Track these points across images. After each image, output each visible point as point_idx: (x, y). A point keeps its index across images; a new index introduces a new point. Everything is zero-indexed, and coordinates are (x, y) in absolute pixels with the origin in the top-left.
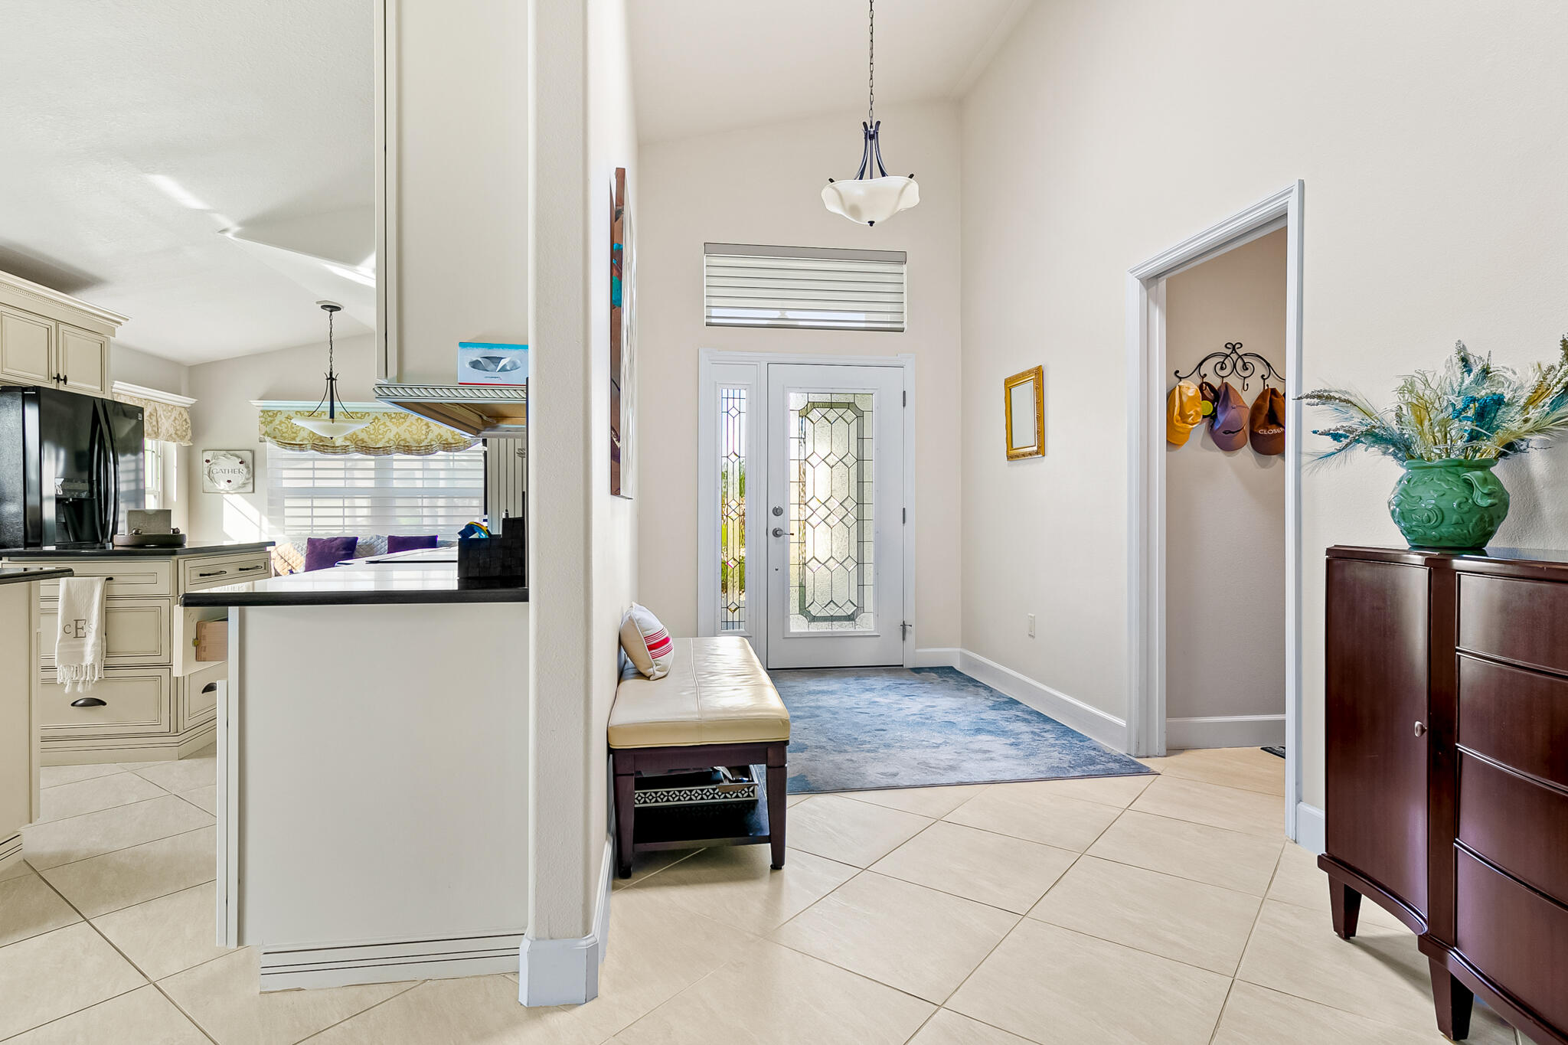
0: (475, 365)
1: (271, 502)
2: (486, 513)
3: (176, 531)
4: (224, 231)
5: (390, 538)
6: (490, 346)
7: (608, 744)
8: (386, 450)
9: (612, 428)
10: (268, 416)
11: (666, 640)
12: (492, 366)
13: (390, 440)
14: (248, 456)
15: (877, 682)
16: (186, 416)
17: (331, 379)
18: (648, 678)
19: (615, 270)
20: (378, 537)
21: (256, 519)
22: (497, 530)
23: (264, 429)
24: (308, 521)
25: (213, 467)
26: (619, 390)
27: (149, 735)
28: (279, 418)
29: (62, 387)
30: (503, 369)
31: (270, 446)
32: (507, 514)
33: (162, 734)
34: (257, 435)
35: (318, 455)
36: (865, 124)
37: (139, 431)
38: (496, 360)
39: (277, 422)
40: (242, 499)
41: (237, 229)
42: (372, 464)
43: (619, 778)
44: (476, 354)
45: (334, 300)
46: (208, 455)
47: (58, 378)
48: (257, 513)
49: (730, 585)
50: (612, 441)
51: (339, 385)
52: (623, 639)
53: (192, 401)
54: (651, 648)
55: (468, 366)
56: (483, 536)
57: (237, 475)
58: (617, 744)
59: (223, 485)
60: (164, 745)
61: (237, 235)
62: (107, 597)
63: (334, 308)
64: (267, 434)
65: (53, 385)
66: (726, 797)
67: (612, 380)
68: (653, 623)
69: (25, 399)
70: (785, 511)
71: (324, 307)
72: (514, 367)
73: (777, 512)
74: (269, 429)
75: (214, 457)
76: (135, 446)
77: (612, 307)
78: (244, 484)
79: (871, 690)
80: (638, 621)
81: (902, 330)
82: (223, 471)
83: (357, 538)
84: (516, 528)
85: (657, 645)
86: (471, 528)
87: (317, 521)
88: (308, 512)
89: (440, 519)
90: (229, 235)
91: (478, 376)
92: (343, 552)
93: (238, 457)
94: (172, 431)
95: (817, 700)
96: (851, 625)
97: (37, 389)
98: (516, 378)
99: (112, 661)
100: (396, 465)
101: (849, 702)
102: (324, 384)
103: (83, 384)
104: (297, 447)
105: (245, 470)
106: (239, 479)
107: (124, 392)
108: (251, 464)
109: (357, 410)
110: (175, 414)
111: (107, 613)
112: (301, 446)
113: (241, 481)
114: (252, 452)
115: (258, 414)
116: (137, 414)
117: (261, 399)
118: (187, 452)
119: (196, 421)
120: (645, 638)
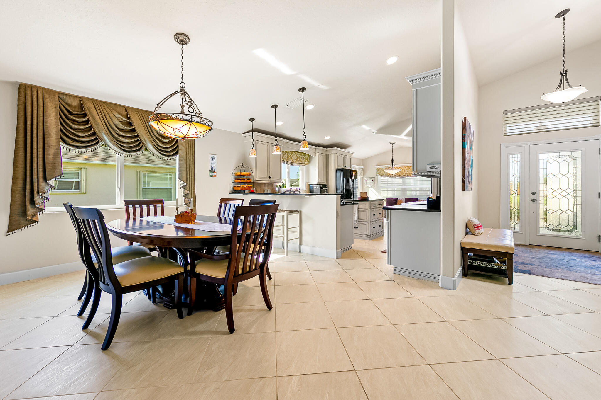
0: (430, 168)
1: (379, 190)
2: (432, 193)
3: (367, 196)
4: (373, 133)
5: (406, 199)
6: (433, 164)
7: (461, 246)
8: (405, 176)
9: (463, 176)
10: (378, 169)
11: (481, 226)
12: (434, 168)
13: (406, 173)
14: (374, 179)
15: (579, 254)
16: (362, 171)
17: (393, 160)
18: (474, 235)
19: (463, 140)
20: (403, 198)
21: (376, 194)
22: (435, 198)
23: (377, 172)
25: (367, 182)
26: (464, 167)
27: (365, 235)
28: (381, 169)
29: (345, 168)
30: (436, 168)
31: (379, 176)
32: (437, 195)
33: (367, 235)
34: (376, 174)
35: (389, 178)
36: (560, 72)
37: (356, 174)
38: (435, 167)
39: (380, 171)
40: (373, 189)
41: (376, 132)
42: (401, 180)
43: (464, 254)
44: (431, 166)
45: (393, 141)
46: (366, 179)
47: (345, 166)
48: (376, 192)
49: (513, 216)
50: (463, 179)
51: (394, 161)
52: (467, 225)
53: (363, 167)
54: (475, 228)
55: (429, 168)
56: (432, 199)
57: (372, 183)
58: (463, 246)
59: (369, 186)
60: (367, 237)
61: (376, 133)
62: (358, 208)
63: (393, 143)
64: (378, 174)
66: (497, 267)
67: (463, 165)
68: (477, 222)
69: (341, 171)
70: (537, 193)
71: (391, 143)
72: (438, 168)
73: (534, 193)
74: (378, 172)
75: (367, 179)
76: (356, 177)
77: (463, 149)
78: (373, 185)
79: (576, 256)
80: (471, 221)
81: (599, 126)
82: (369, 182)
83: (398, 198)
84: (438, 198)
85: (477, 227)
86: (429, 198)
87: (389, 194)
88: (387, 192)
89: (418, 194)
90: (374, 133)
91: (431, 170)
92: (395, 202)
93: (372, 179)
94: (360, 174)
95: (547, 255)
96: (570, 234)
97: (343, 169)
98: (438, 170)
99: (360, 220)
100: (407, 180)
101: (561, 257)
102: (391, 161)
103: (348, 167)
104: (384, 176)
106: (372, 184)
107: (354, 167)
108: (374, 180)
109: (397, 167)
110: (360, 170)
111: (358, 211)
112: (385, 176)
113: (372, 185)
114: (375, 178)
115: (376, 169)
116: (356, 171)
117: (377, 166)
118: (362, 179)
119: (364, 172)
120: (474, 225)
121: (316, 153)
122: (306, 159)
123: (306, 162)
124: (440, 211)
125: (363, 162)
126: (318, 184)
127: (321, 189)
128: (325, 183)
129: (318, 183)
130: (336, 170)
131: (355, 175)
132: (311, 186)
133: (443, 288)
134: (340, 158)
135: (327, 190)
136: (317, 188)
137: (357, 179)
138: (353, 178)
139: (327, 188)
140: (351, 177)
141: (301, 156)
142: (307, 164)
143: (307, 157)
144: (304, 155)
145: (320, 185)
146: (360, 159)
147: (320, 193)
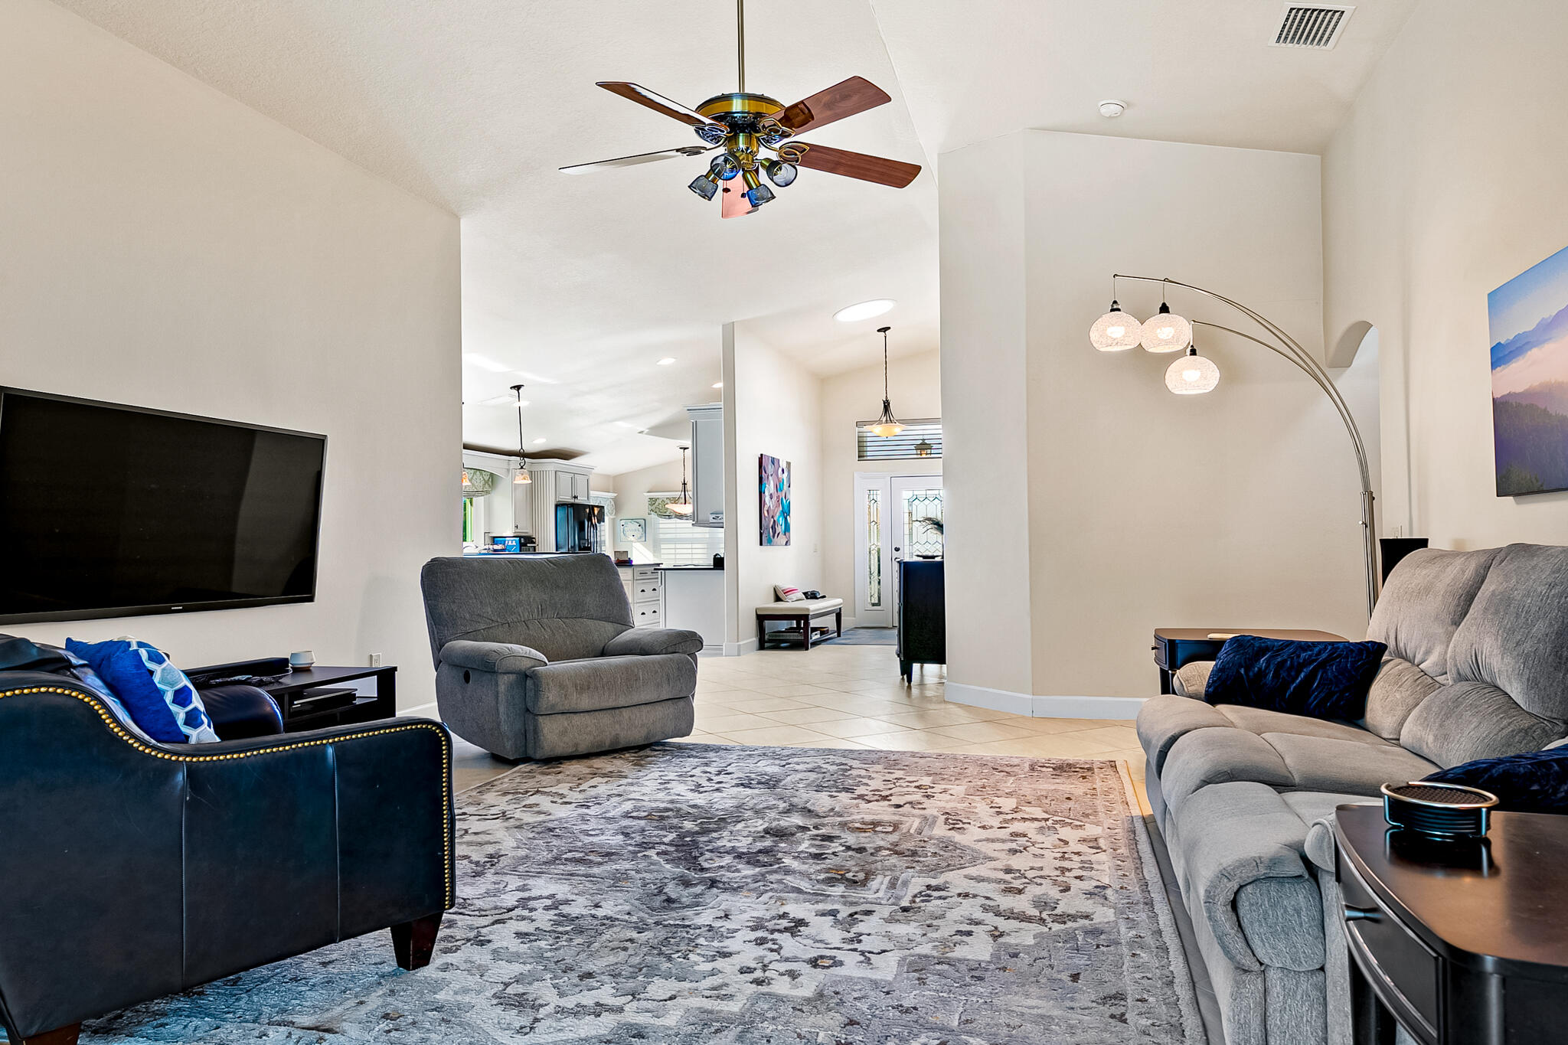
0: (713, 518)
1: (654, 547)
3: (629, 557)
4: (640, 433)
6: (717, 514)
7: (756, 612)
9: (760, 527)
10: (653, 501)
12: (717, 518)
14: (643, 523)
16: (613, 503)
17: (684, 485)
19: (761, 482)
21: (649, 553)
23: (651, 508)
24: (673, 556)
25: (626, 528)
28: (659, 501)
29: (577, 501)
30: (719, 519)
31: (654, 516)
34: (647, 511)
35: (679, 521)
37: (601, 514)
39: (657, 504)
40: (641, 546)
41: (646, 431)
43: (761, 621)
44: (714, 516)
45: (686, 445)
46: (623, 522)
47: (575, 497)
48: (649, 550)
50: (759, 531)
52: (776, 591)
53: (616, 495)
54: (784, 593)
57: (637, 532)
58: (760, 612)
59: (632, 538)
61: (646, 434)
63: (686, 448)
64: (652, 510)
65: (572, 501)
67: (760, 513)
69: (567, 508)
70: (902, 550)
71: (681, 448)
73: (897, 549)
74: (653, 507)
75: (626, 523)
76: (601, 519)
77: (760, 493)
78: (641, 537)
80: (778, 585)
82: (631, 530)
85: (787, 592)
87: (678, 556)
88: (673, 551)
90: (642, 434)
91: (714, 521)
93: (638, 523)
94: (608, 511)
97: (571, 503)
98: (722, 521)
102: (681, 487)
103: (582, 500)
104: (667, 517)
105: (641, 530)
106: (638, 534)
107: (594, 499)
108: (643, 525)
110: (608, 502)
112: (669, 517)
113: (639, 536)
114: (645, 520)
115: (647, 500)
116: (601, 508)
117: (648, 492)
118: (613, 522)
119: (617, 505)
120: (783, 591)
121: (508, 470)
122: (486, 482)
123: (487, 487)
124: (723, 569)
125: (617, 483)
126: (515, 535)
127: (522, 545)
128: (530, 534)
129: (515, 533)
130: (557, 506)
131: (599, 512)
132: (496, 539)
133: (726, 656)
134: (565, 479)
135: (535, 547)
136: (514, 543)
137: (604, 522)
138: (595, 520)
139: (535, 543)
140: (590, 520)
141: (475, 477)
142: (487, 492)
143: (486, 478)
144: (481, 474)
145: (520, 537)
146: (608, 476)
147: (520, 551)
